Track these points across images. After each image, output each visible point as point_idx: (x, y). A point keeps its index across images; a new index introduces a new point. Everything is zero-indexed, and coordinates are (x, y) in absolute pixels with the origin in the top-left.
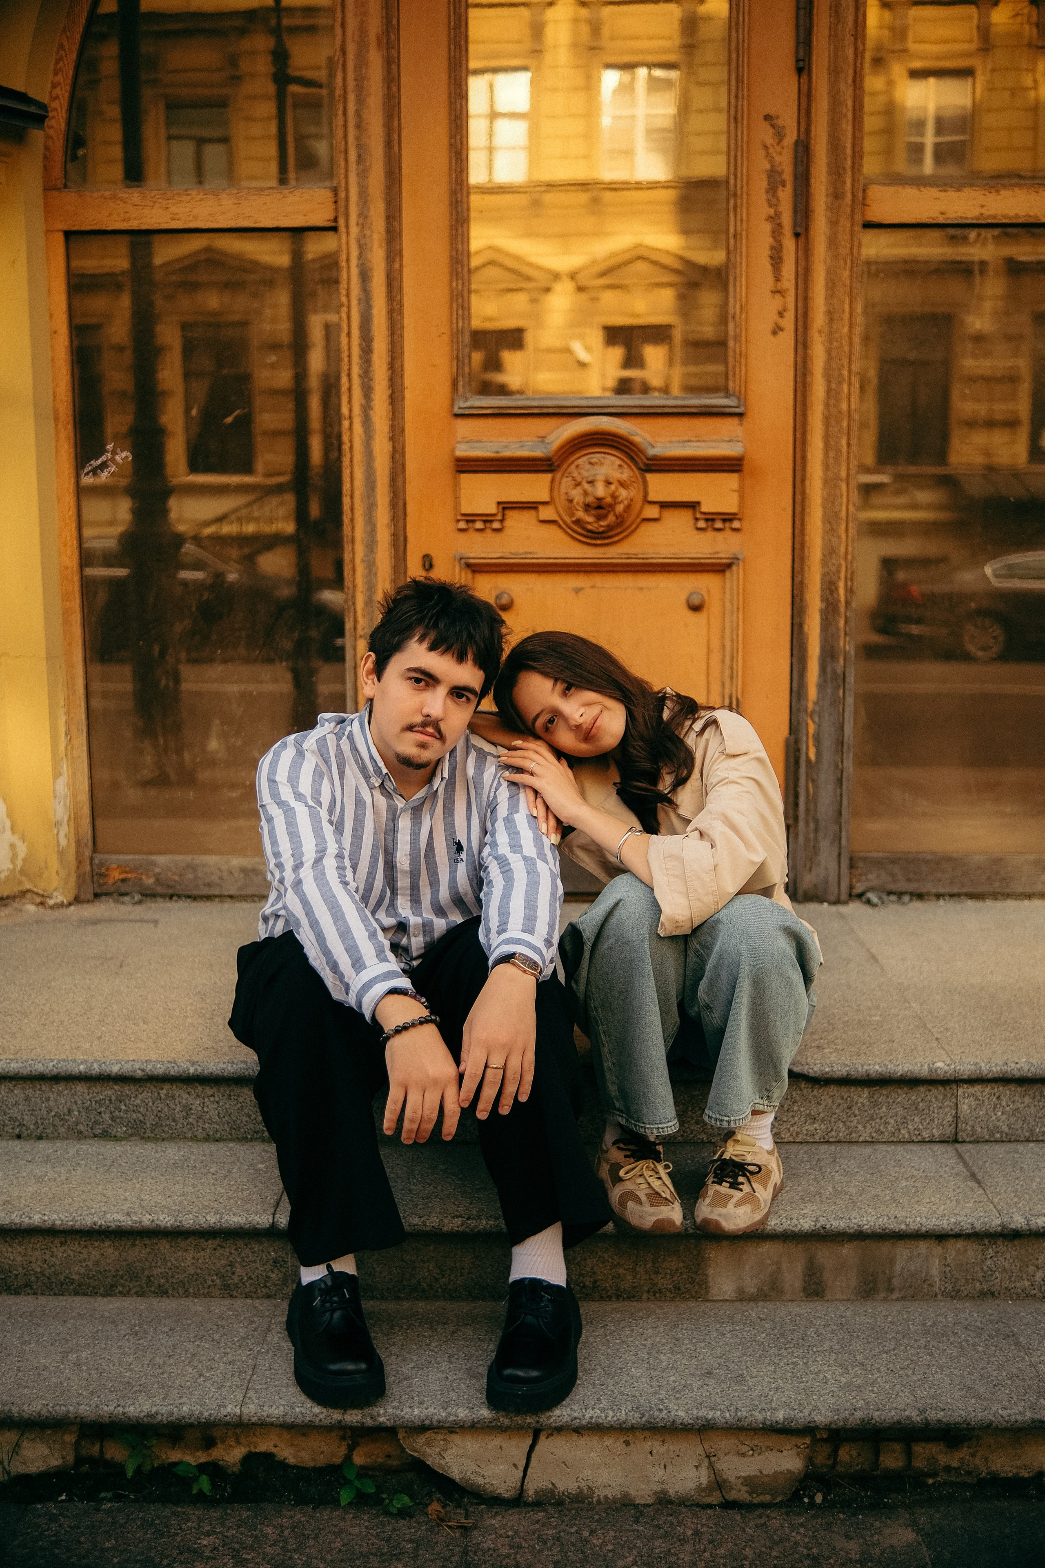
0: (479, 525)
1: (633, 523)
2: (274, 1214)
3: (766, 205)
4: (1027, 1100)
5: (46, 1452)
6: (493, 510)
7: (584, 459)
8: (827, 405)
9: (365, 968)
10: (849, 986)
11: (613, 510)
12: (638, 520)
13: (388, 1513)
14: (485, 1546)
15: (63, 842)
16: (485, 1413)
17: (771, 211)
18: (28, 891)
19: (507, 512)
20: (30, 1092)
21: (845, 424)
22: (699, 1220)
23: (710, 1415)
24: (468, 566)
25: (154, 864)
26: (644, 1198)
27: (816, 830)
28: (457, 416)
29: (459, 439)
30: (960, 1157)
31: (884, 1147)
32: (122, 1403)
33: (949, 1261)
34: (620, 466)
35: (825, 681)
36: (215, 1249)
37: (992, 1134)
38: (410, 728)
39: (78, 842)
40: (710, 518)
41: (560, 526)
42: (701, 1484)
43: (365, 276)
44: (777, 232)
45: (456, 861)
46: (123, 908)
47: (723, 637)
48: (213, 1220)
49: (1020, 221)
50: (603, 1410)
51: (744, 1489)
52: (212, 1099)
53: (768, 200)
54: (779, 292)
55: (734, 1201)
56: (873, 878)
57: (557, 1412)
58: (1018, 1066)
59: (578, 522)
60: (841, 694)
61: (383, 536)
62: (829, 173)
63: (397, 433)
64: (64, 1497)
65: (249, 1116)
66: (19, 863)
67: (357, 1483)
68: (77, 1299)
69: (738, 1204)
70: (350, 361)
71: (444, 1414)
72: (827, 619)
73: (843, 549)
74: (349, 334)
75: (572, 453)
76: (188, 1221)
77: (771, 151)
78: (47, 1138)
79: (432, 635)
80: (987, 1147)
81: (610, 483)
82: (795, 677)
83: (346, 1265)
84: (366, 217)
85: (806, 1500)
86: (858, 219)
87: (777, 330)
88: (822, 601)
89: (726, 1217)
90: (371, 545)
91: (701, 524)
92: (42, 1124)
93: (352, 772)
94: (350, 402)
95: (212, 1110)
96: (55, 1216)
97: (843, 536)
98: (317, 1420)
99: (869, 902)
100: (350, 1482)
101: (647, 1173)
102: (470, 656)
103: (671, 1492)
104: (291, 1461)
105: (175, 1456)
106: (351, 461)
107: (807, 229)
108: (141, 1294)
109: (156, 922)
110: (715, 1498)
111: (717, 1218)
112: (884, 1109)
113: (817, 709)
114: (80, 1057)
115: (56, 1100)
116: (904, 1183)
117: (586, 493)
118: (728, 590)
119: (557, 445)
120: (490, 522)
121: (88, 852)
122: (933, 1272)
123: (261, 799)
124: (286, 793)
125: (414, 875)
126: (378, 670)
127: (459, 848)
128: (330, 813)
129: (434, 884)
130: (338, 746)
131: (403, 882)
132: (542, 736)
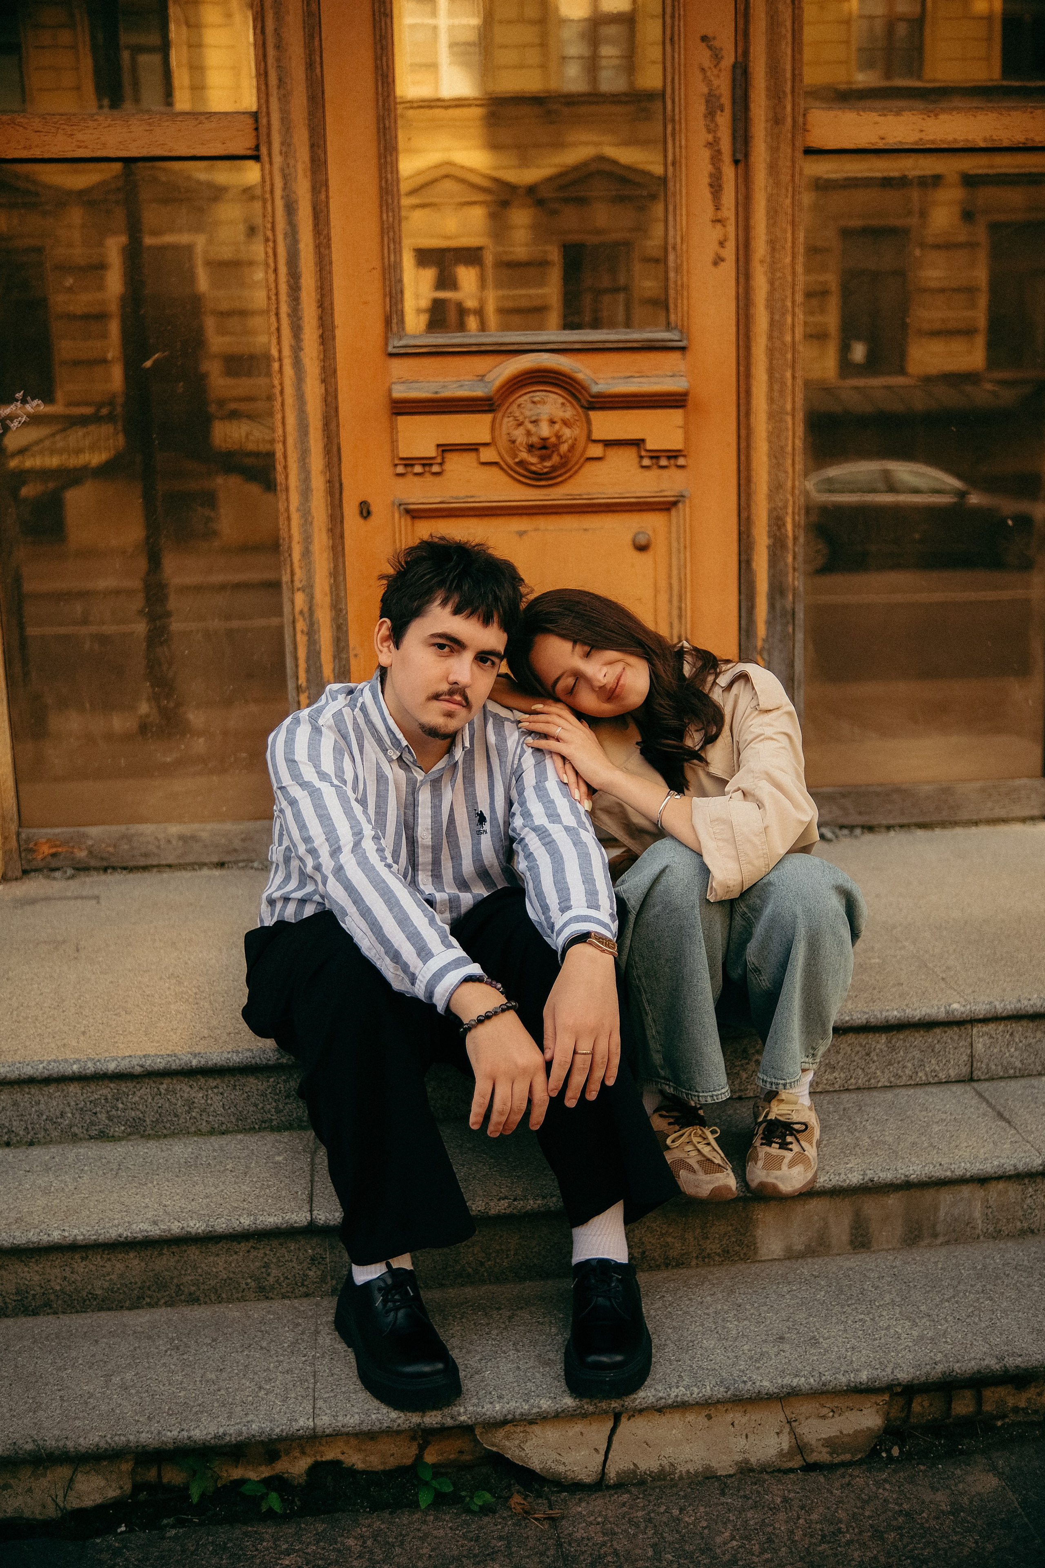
0: (418, 469)
1: (576, 463)
2: (311, 1211)
3: (704, 130)
4: (1039, 1035)
5: (103, 1483)
6: (432, 452)
7: (524, 397)
8: (770, 338)
9: (433, 956)
11: (558, 450)
12: (582, 460)
13: (469, 1511)
14: (578, 1535)
16: (569, 1402)
17: (710, 137)
19: (447, 455)
20: (18, 1097)
21: (789, 356)
22: (753, 1184)
23: (795, 1382)
24: (408, 512)
25: (85, 836)
26: (696, 1166)
28: (392, 355)
29: (394, 380)
30: (980, 1095)
31: (903, 1091)
32: (185, 1426)
33: (991, 1202)
34: (563, 404)
35: (774, 618)
36: (248, 1252)
37: (1006, 1070)
38: (436, 697)
40: (655, 456)
41: (502, 468)
42: (782, 1450)
43: (290, 209)
44: (716, 158)
45: (479, 833)
46: (56, 884)
47: (670, 577)
48: (247, 1222)
50: (687, 1387)
51: (825, 1450)
52: (216, 1091)
53: (707, 126)
55: (785, 1161)
57: (641, 1394)
58: (1031, 1002)
59: (521, 463)
60: (791, 630)
61: (318, 483)
62: (769, 97)
63: (329, 374)
64: (123, 1529)
65: (256, 1105)
67: (434, 1483)
68: (103, 1314)
69: (792, 1164)
70: (277, 299)
71: (526, 1407)
72: (775, 554)
73: (789, 484)
74: (276, 270)
75: (512, 392)
76: (221, 1225)
77: (709, 73)
78: (40, 1143)
79: (455, 598)
80: (1003, 1084)
81: (554, 423)
82: (743, 614)
83: (404, 1262)
84: (289, 145)
85: (884, 1455)
86: (799, 145)
87: (718, 261)
88: (769, 537)
89: (782, 1179)
90: (306, 492)
91: (646, 462)
92: (33, 1129)
93: (370, 744)
94: (277, 342)
95: (216, 1102)
96: (76, 1231)
97: (790, 470)
98: (396, 1425)
100: (427, 1483)
101: (695, 1140)
102: (493, 618)
103: (753, 1460)
104: (360, 1466)
105: (237, 1473)
106: (283, 404)
107: (747, 155)
108: (171, 1304)
109: (97, 898)
110: (796, 1462)
111: (774, 1181)
112: (902, 1053)
113: (766, 646)
114: (72, 1056)
115: (47, 1104)
116: (936, 1128)
117: (529, 433)
118: (674, 529)
119: (497, 383)
120: (431, 465)
121: (14, 827)
122: (977, 1214)
123: (279, 780)
124: (308, 773)
125: (436, 849)
126: (397, 636)
127: (482, 819)
128: (355, 789)
129: (456, 857)
130: (355, 719)
131: (424, 857)
132: (563, 698)
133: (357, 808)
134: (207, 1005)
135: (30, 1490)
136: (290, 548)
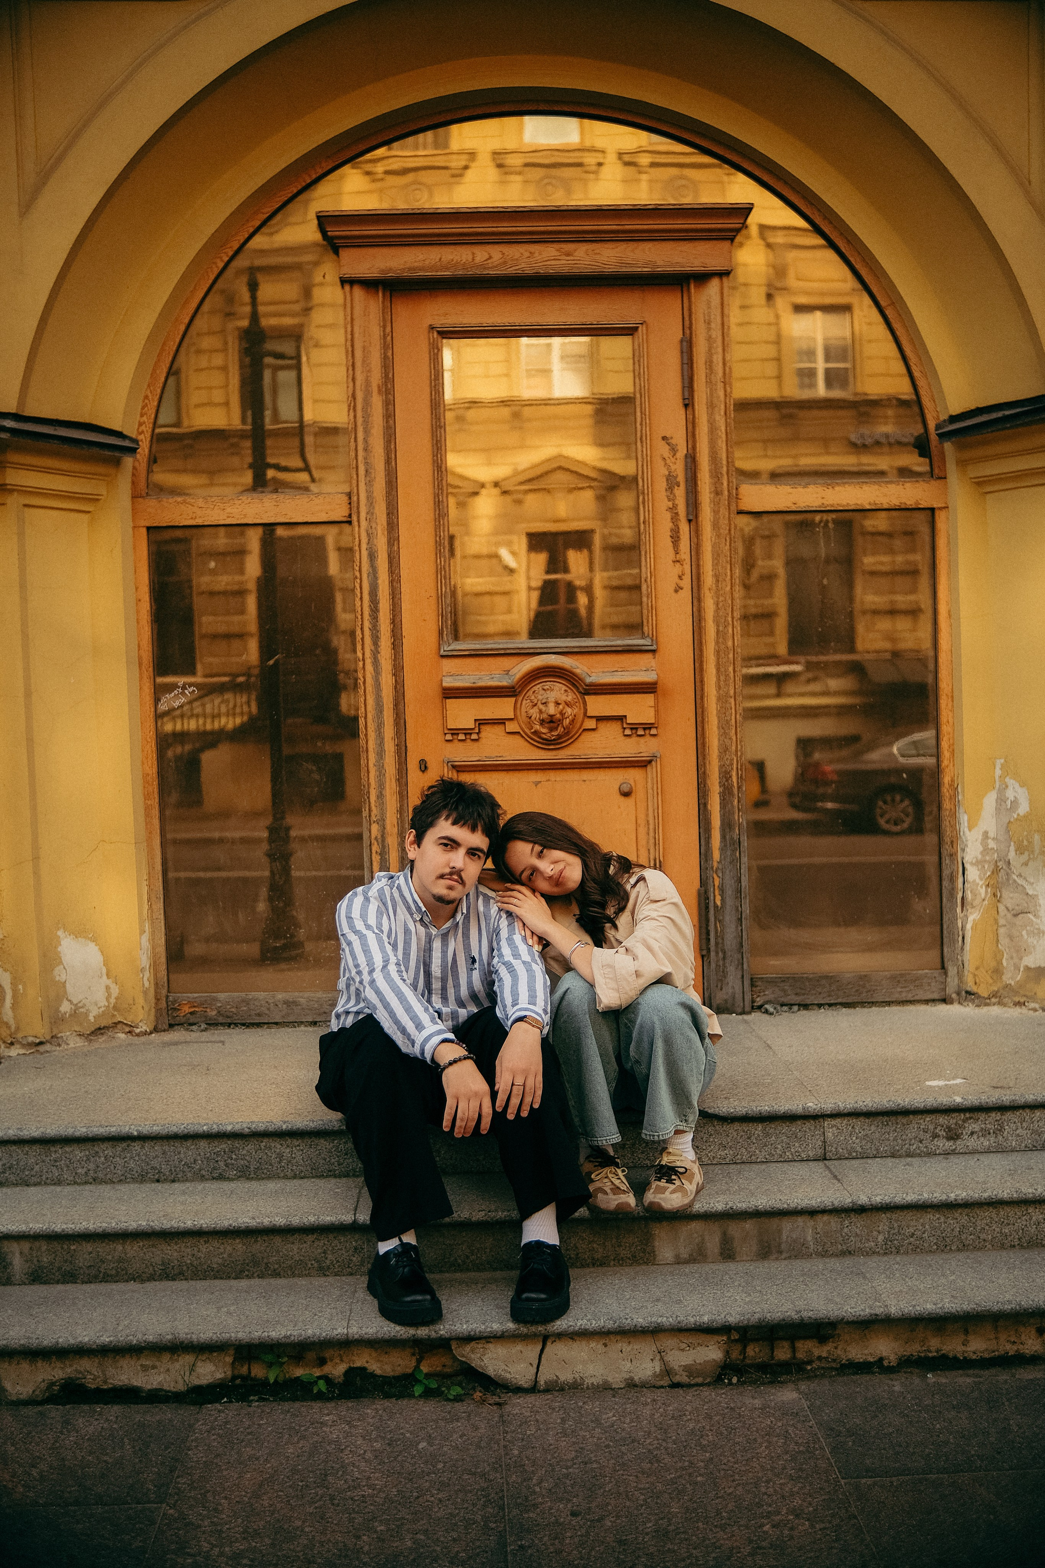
0: (461, 737)
1: (577, 733)
2: (355, 1214)
3: (666, 499)
4: (873, 1128)
5: (213, 1368)
6: (471, 725)
7: (538, 686)
8: (717, 643)
9: (425, 1028)
10: (749, 1064)
11: (562, 723)
12: (582, 730)
13: (448, 1399)
14: (515, 1412)
15: (147, 984)
16: (511, 1325)
17: (670, 504)
18: (120, 1022)
19: (482, 727)
20: (166, 1148)
21: (731, 656)
23: (660, 1320)
24: (454, 767)
25: (215, 999)
26: (609, 1191)
27: (724, 958)
28: (442, 656)
29: (445, 674)
30: (827, 1167)
31: (776, 1165)
32: (266, 1330)
33: (819, 1230)
34: (566, 691)
35: (725, 846)
36: (314, 1242)
37: (850, 1153)
38: (442, 877)
39: (156, 984)
40: (634, 727)
41: (522, 737)
42: (656, 1372)
43: (372, 557)
44: (675, 518)
45: (472, 970)
46: (193, 1035)
47: (647, 815)
49: (850, 508)
50: (589, 1321)
51: (685, 1374)
52: (298, 1148)
53: (667, 496)
54: (678, 561)
55: (670, 1190)
56: (769, 994)
57: (558, 1323)
58: (866, 1103)
59: (536, 733)
60: (738, 854)
61: (390, 747)
62: (711, 477)
63: (398, 670)
64: (225, 1400)
65: (325, 1159)
66: (113, 1001)
67: (425, 1381)
69: (672, 1193)
72: (725, 798)
73: (734, 748)
74: (361, 598)
75: (530, 682)
76: (296, 1221)
77: (668, 461)
78: (179, 1181)
79: (454, 815)
80: (847, 1162)
81: (559, 704)
82: (703, 843)
83: (409, 1238)
84: (373, 514)
85: (726, 1381)
86: (733, 508)
87: (678, 589)
88: (721, 786)
89: (665, 1200)
90: (381, 754)
91: (628, 732)
92: (175, 1171)
93: (401, 910)
94: (363, 649)
95: (299, 1157)
97: (734, 738)
99: (767, 1012)
100: (420, 1381)
101: (610, 1176)
102: (479, 828)
103: (636, 1378)
104: (378, 1372)
105: (299, 1372)
106: (365, 692)
107: (697, 517)
108: (261, 1276)
109: (223, 1043)
110: (665, 1382)
111: (659, 1201)
112: (774, 1138)
113: (720, 867)
114: (203, 1122)
115: (185, 1153)
116: (787, 1182)
117: (541, 712)
118: (649, 780)
119: (518, 676)
120: (471, 734)
121: (164, 992)
122: (809, 1238)
123: (342, 930)
124: (359, 925)
125: (444, 980)
126: (419, 840)
127: (474, 960)
128: (389, 937)
129: (457, 986)
130: (392, 893)
131: (436, 985)
132: (528, 883)
133: (389, 948)
134: (295, 1098)
135: (168, 1370)
136: (368, 792)
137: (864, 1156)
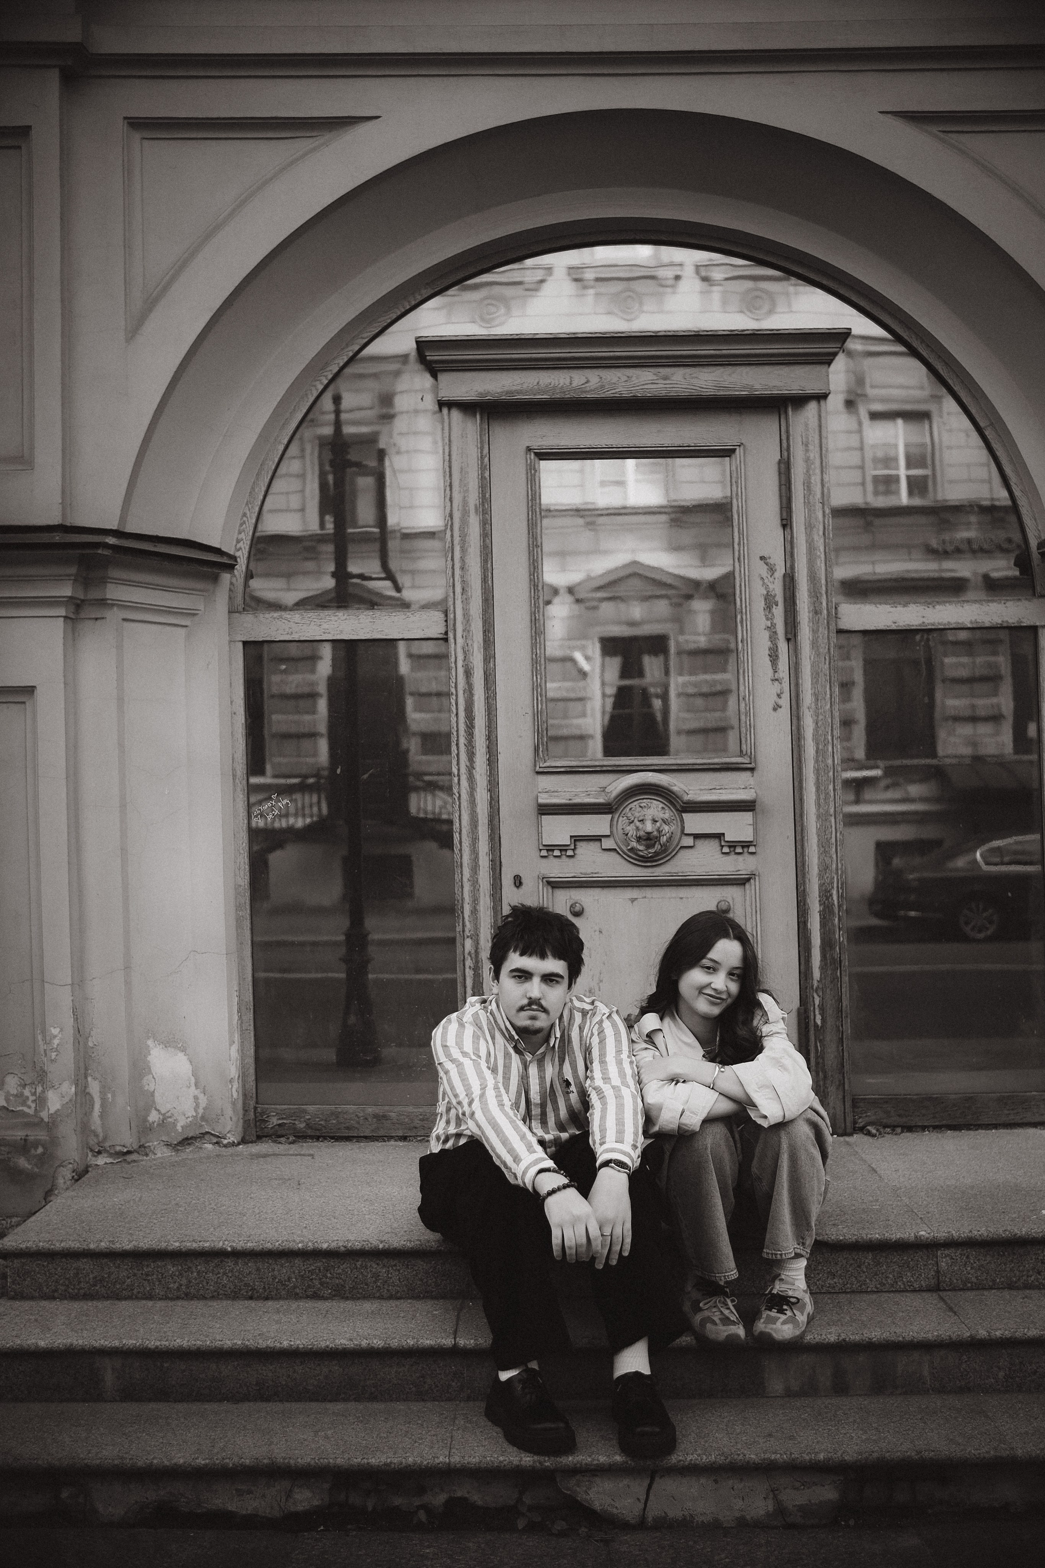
0: (557, 853)
1: (673, 850)
2: (455, 1338)
3: (765, 619)
4: (989, 1259)
5: (310, 1495)
6: (568, 841)
7: (635, 803)
8: (817, 761)
11: (659, 841)
12: (679, 847)
13: (552, 1534)
14: (623, 1550)
15: (235, 1096)
17: (769, 623)
18: (207, 1132)
19: (578, 843)
20: (260, 1265)
21: (831, 774)
22: (756, 1333)
23: (773, 1457)
24: (549, 883)
25: (305, 1112)
26: (718, 1322)
28: (539, 773)
29: (541, 790)
30: (942, 1299)
31: (885, 1294)
32: (366, 1456)
33: (937, 1365)
34: (663, 808)
35: (827, 964)
36: (412, 1365)
37: (965, 1284)
38: (523, 1008)
39: (245, 1095)
40: (733, 845)
41: (619, 853)
42: (768, 1511)
43: (468, 673)
44: (773, 637)
45: (568, 1093)
46: (281, 1146)
48: (412, 1343)
50: (699, 1455)
51: (800, 1514)
52: (394, 1268)
53: (767, 615)
54: (777, 680)
55: (781, 1320)
56: (872, 1115)
58: (980, 1233)
59: (632, 850)
60: (840, 975)
61: (484, 862)
62: (810, 596)
63: (494, 786)
64: (322, 1528)
65: (421, 1280)
66: (201, 1111)
67: (528, 1514)
68: (313, 1404)
69: (784, 1323)
70: (457, 734)
71: (589, 1460)
72: (825, 918)
73: (834, 866)
74: (457, 715)
75: (626, 800)
76: (394, 1344)
77: (766, 581)
78: (272, 1298)
80: (962, 1293)
81: (656, 821)
82: (803, 962)
84: (469, 631)
85: (843, 1523)
86: (833, 627)
87: (776, 707)
88: (820, 905)
89: (777, 1331)
90: (475, 868)
91: (726, 850)
92: (269, 1288)
94: (458, 763)
95: (395, 1276)
96: (298, 1342)
97: (834, 856)
98: (503, 1465)
99: (869, 1133)
100: (523, 1514)
101: (720, 1305)
103: (748, 1517)
104: (480, 1503)
105: (398, 1501)
106: (460, 807)
107: (795, 636)
108: (358, 1400)
110: (780, 1521)
111: (770, 1331)
112: (885, 1267)
113: (821, 986)
114: (298, 1239)
115: (279, 1271)
116: (902, 1314)
117: (637, 829)
118: (748, 898)
119: (616, 793)
120: (566, 850)
121: (252, 1103)
122: (926, 1373)
123: (438, 1060)
124: (456, 1053)
125: (543, 1106)
126: (497, 974)
127: (568, 1084)
128: (487, 1062)
129: (556, 1108)
130: (488, 1018)
131: (535, 1111)
134: (391, 1217)
135: (264, 1496)
136: (462, 907)
137: (978, 1287)
